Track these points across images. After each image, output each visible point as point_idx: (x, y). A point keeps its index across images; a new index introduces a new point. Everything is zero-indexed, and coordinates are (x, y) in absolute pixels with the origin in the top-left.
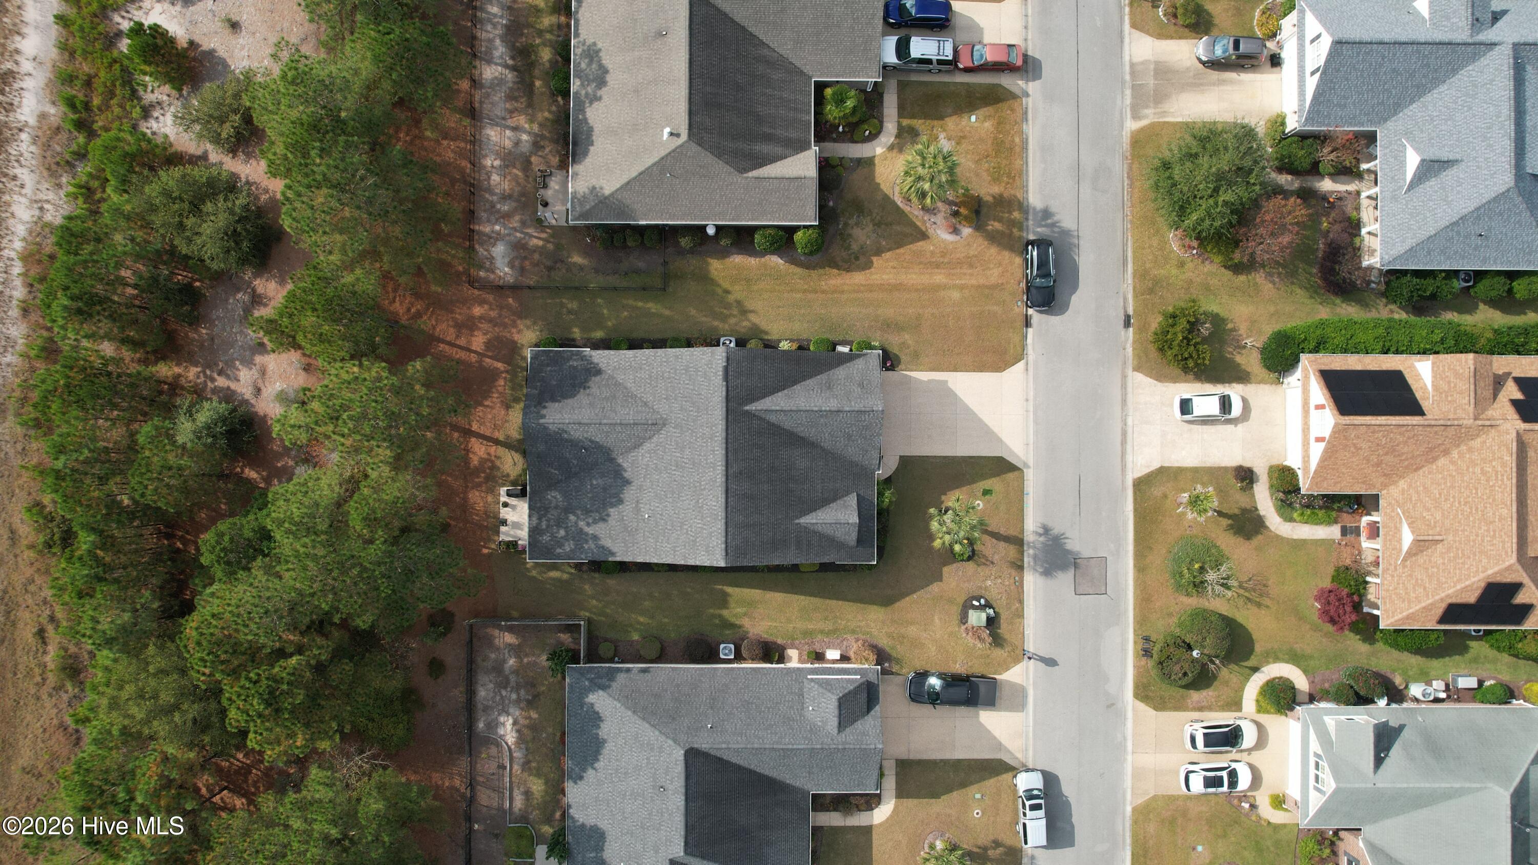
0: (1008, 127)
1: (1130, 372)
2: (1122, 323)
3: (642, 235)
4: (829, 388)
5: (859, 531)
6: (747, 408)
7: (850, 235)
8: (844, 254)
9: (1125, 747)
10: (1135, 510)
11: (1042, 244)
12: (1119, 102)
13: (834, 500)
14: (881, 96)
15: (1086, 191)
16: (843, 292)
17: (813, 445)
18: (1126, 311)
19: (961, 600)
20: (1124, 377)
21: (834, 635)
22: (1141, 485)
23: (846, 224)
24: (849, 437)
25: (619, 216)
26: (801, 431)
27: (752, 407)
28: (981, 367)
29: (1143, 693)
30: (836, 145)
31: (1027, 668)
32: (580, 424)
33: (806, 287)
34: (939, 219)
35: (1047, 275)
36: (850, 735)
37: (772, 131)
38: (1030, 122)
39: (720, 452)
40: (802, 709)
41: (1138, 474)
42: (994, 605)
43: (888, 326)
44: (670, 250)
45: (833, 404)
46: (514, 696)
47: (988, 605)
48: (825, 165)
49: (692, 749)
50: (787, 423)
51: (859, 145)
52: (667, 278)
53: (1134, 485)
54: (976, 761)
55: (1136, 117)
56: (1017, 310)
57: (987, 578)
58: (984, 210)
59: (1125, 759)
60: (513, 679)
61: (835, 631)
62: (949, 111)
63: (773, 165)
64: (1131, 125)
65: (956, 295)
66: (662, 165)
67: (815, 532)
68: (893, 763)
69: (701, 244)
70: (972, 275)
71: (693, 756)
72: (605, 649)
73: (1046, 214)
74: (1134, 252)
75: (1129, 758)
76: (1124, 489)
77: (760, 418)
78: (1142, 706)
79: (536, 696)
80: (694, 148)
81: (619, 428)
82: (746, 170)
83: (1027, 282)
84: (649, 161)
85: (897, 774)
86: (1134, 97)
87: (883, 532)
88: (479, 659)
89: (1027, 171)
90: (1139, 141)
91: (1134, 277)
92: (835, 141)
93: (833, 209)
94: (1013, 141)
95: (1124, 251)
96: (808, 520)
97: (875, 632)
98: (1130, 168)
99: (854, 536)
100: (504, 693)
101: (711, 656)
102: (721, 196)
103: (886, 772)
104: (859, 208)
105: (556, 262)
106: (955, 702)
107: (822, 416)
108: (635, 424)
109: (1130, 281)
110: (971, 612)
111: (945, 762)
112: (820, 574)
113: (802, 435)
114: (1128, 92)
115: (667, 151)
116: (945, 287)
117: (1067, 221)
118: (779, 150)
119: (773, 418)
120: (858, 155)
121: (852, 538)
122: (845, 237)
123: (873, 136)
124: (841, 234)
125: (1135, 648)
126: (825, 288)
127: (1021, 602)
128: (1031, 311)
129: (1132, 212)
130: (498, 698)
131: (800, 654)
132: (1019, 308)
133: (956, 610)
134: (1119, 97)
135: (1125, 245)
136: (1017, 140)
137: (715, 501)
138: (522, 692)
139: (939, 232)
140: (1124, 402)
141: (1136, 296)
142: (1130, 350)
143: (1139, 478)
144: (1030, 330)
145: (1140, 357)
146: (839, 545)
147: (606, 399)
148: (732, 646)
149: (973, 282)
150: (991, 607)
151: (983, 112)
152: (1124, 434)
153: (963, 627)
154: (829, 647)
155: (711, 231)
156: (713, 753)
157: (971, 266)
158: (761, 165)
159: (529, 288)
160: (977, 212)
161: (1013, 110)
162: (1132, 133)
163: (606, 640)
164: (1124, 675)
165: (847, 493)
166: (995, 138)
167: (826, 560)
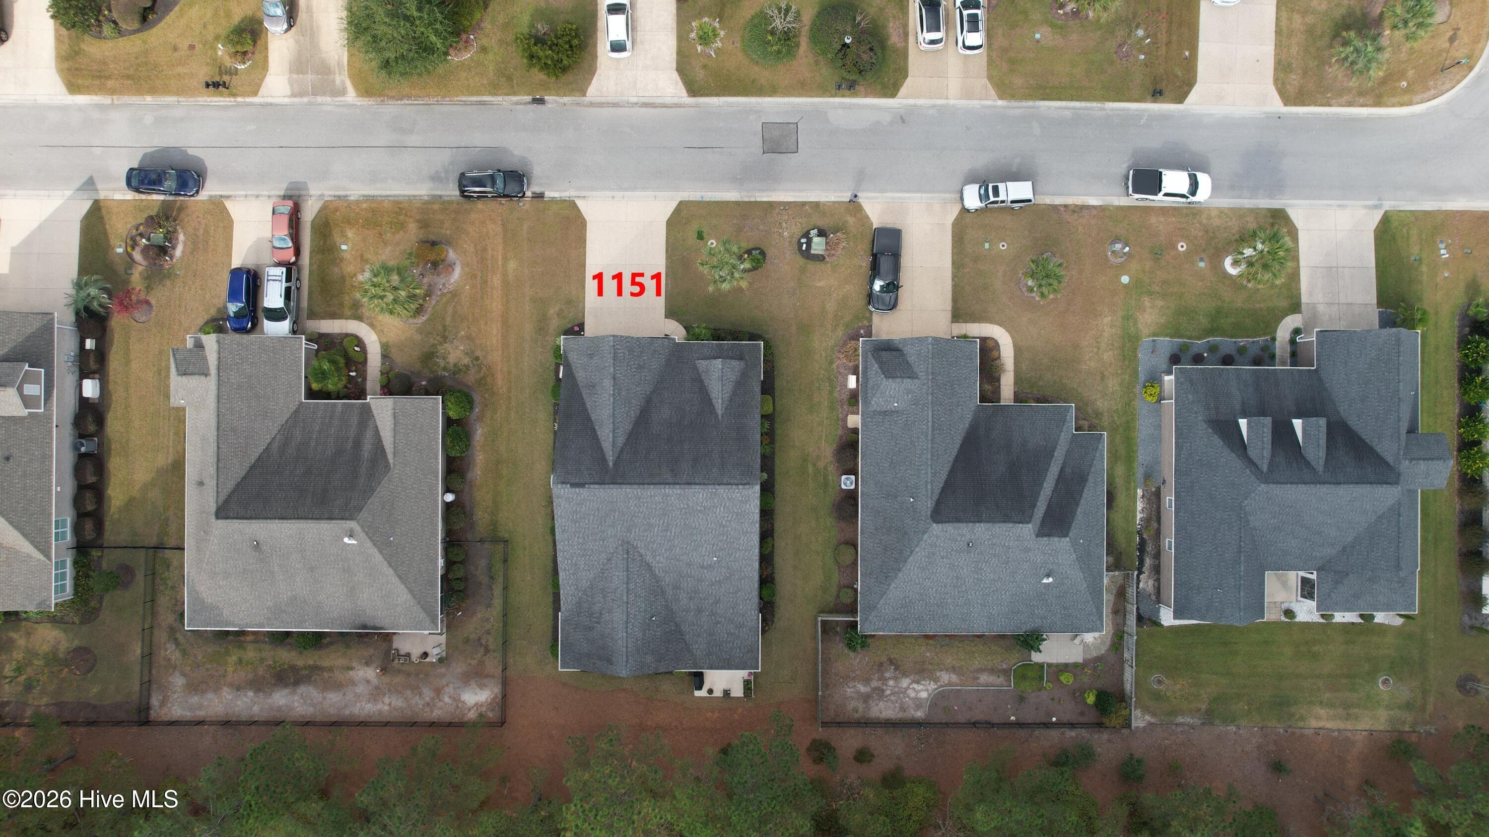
0: (352, 215)
1: (586, 99)
2: (540, 106)
3: (455, 563)
4: (594, 387)
5: (732, 358)
6: (611, 464)
7: (455, 365)
8: (473, 371)
9: (942, 106)
10: (718, 95)
11: (463, 182)
12: (329, 108)
13: (701, 381)
14: (322, 336)
15: (414, 140)
16: (509, 372)
17: (648, 401)
18: (529, 103)
19: (801, 261)
20: (591, 105)
21: (835, 380)
22: (693, 89)
23: (445, 369)
24: (641, 367)
25: (433, 585)
26: (634, 413)
27: (610, 459)
28: (582, 240)
29: (891, 89)
30: (369, 378)
31: (867, 198)
32: (627, 622)
33: (504, 408)
34: (440, 281)
35: (492, 178)
36: (920, 368)
37: (350, 440)
38: (348, 193)
39: (651, 490)
40: (897, 412)
41: (684, 92)
42: (806, 230)
43: (543, 329)
44: (470, 536)
45: (608, 383)
46: (891, 683)
47: (806, 235)
48: (388, 389)
49: (932, 516)
50: (626, 426)
51: (369, 356)
52: (496, 540)
53: (694, 96)
54: (953, 247)
55: (343, 92)
56: (527, 206)
57: (781, 235)
58: (432, 237)
59: (953, 106)
60: (874, 684)
61: (830, 380)
62: (336, 270)
63: (383, 440)
64: (351, 96)
65: (512, 265)
66: (382, 544)
67: (731, 400)
68: (955, 325)
69: (463, 507)
70: (493, 250)
71: (939, 514)
72: (846, 599)
73: (436, 178)
74: (472, 95)
75: (952, 102)
76: (697, 106)
77: (622, 451)
78: (903, 91)
79: (891, 661)
80: (364, 514)
81: (632, 586)
82: (387, 466)
83: (500, 197)
84: (377, 558)
85: (966, 322)
86: (324, 94)
87: (735, 335)
88: (856, 715)
89: (395, 196)
90: (366, 91)
91: (496, 95)
92: (365, 379)
93: (430, 381)
94: (366, 209)
95: (472, 104)
96: (719, 406)
97: (831, 343)
98: (392, 98)
99: (735, 363)
100: (888, 692)
101: (851, 497)
102: (412, 488)
103: (963, 332)
104: (429, 357)
105: (481, 645)
106: (896, 268)
107: (619, 394)
108: (627, 570)
109: (500, 98)
110: (812, 252)
111: (954, 277)
112: (777, 394)
113: (638, 412)
114: (320, 99)
115: (368, 540)
116: (505, 275)
117: (442, 159)
118: (369, 435)
119: (621, 441)
120: (378, 358)
121: (737, 365)
122: (457, 370)
123: (360, 342)
124: (454, 374)
125: (849, 96)
126: (505, 390)
127: (804, 204)
128: (529, 194)
129: (434, 96)
130: (893, 698)
131: (852, 413)
132: (526, 204)
133: (811, 266)
134: (325, 108)
135: (465, 103)
136: (365, 206)
137: (698, 495)
138: (887, 675)
139: (452, 281)
140: (615, 105)
141: (514, 94)
142: (566, 99)
143: (688, 91)
144: (549, 194)
145: (573, 90)
146: (744, 375)
147: (604, 597)
148: (844, 477)
149: (500, 248)
150: (808, 233)
151: (337, 238)
152: (646, 105)
153: (827, 259)
154: (846, 386)
155: (450, 497)
156: (936, 497)
157: (485, 250)
158: (383, 451)
159: (504, 669)
160: (434, 244)
161: (336, 210)
162: (358, 96)
163: (838, 596)
164: (873, 107)
165: (695, 368)
166: (363, 227)
167: (758, 389)
